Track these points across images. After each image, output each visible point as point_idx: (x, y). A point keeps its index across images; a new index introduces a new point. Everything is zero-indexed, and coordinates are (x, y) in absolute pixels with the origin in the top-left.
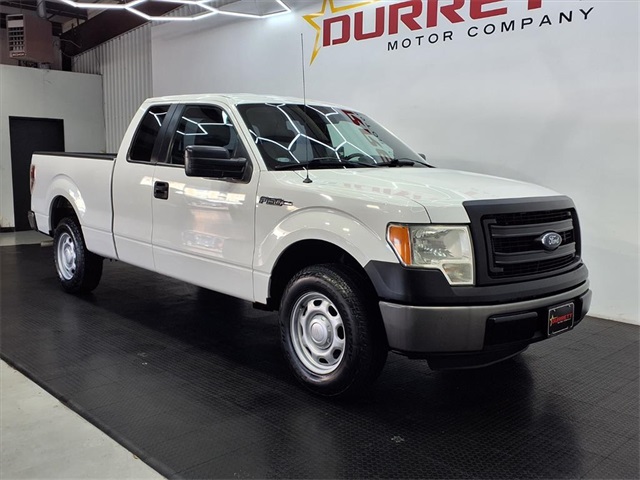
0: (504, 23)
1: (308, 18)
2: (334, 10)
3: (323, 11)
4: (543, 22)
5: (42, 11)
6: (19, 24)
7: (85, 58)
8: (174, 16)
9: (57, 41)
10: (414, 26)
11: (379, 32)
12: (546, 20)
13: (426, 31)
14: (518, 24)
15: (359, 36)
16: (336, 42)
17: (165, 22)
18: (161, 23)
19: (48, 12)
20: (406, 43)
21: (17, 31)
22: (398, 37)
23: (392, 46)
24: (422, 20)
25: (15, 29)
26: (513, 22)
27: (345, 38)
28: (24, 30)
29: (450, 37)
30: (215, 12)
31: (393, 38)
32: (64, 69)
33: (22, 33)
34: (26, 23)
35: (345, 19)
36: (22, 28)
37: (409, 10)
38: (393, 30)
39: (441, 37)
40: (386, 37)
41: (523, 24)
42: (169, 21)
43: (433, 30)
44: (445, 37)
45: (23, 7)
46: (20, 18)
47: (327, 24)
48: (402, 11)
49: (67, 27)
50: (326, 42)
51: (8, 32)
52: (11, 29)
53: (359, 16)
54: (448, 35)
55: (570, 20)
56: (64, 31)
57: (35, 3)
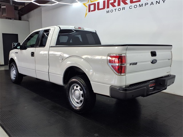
0: (140, 5)
1: (84, 4)
2: (91, 2)
3: (88, 2)
4: (151, 4)
5: (11, 3)
6: (4, 7)
7: (24, 17)
8: (48, 4)
9: (17, 12)
10: (114, 6)
11: (104, 8)
12: (152, 3)
13: (117, 7)
14: (144, 5)
15: (99, 9)
16: (92, 11)
17: (45, 6)
18: (44, 6)
19: (13, 3)
20: (112, 11)
21: (4, 9)
22: (109, 9)
23: (108, 12)
24: (116, 4)
25: (3, 8)
26: (142, 4)
27: (95, 10)
28: (6, 9)
29: (124, 9)
30: (58, 3)
31: (108, 10)
32: (19, 20)
33: (5, 10)
34: (6, 7)
35: (95, 4)
36: (5, 8)
37: (112, 1)
38: (108, 7)
39: (122, 9)
40: (106, 9)
41: (145, 5)
42: (47, 6)
43: (119, 7)
44: (123, 9)
45: (6, 2)
46: (5, 5)
47: (89, 6)
48: (110, 2)
49: (20, 8)
50: (89, 11)
51: (1, 9)
52: (2, 8)
53: (98, 3)
54: (124, 8)
55: (159, 3)
56: (19, 9)
57: (9, 1)
